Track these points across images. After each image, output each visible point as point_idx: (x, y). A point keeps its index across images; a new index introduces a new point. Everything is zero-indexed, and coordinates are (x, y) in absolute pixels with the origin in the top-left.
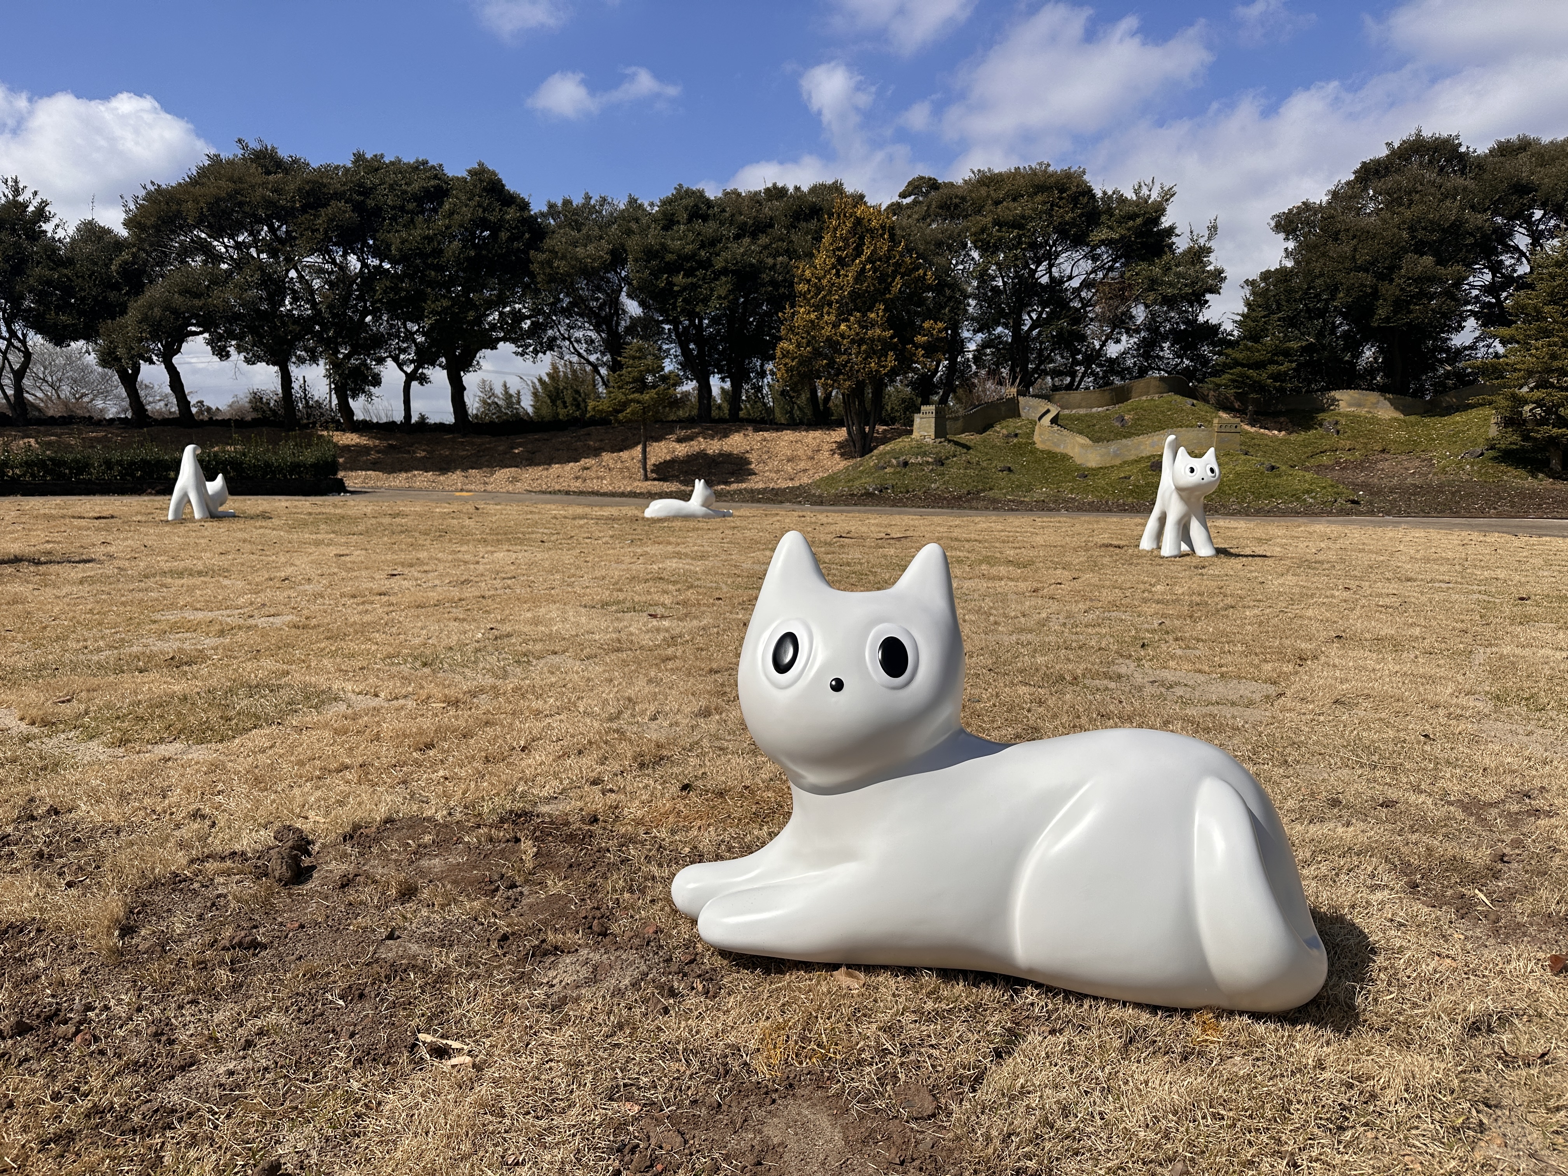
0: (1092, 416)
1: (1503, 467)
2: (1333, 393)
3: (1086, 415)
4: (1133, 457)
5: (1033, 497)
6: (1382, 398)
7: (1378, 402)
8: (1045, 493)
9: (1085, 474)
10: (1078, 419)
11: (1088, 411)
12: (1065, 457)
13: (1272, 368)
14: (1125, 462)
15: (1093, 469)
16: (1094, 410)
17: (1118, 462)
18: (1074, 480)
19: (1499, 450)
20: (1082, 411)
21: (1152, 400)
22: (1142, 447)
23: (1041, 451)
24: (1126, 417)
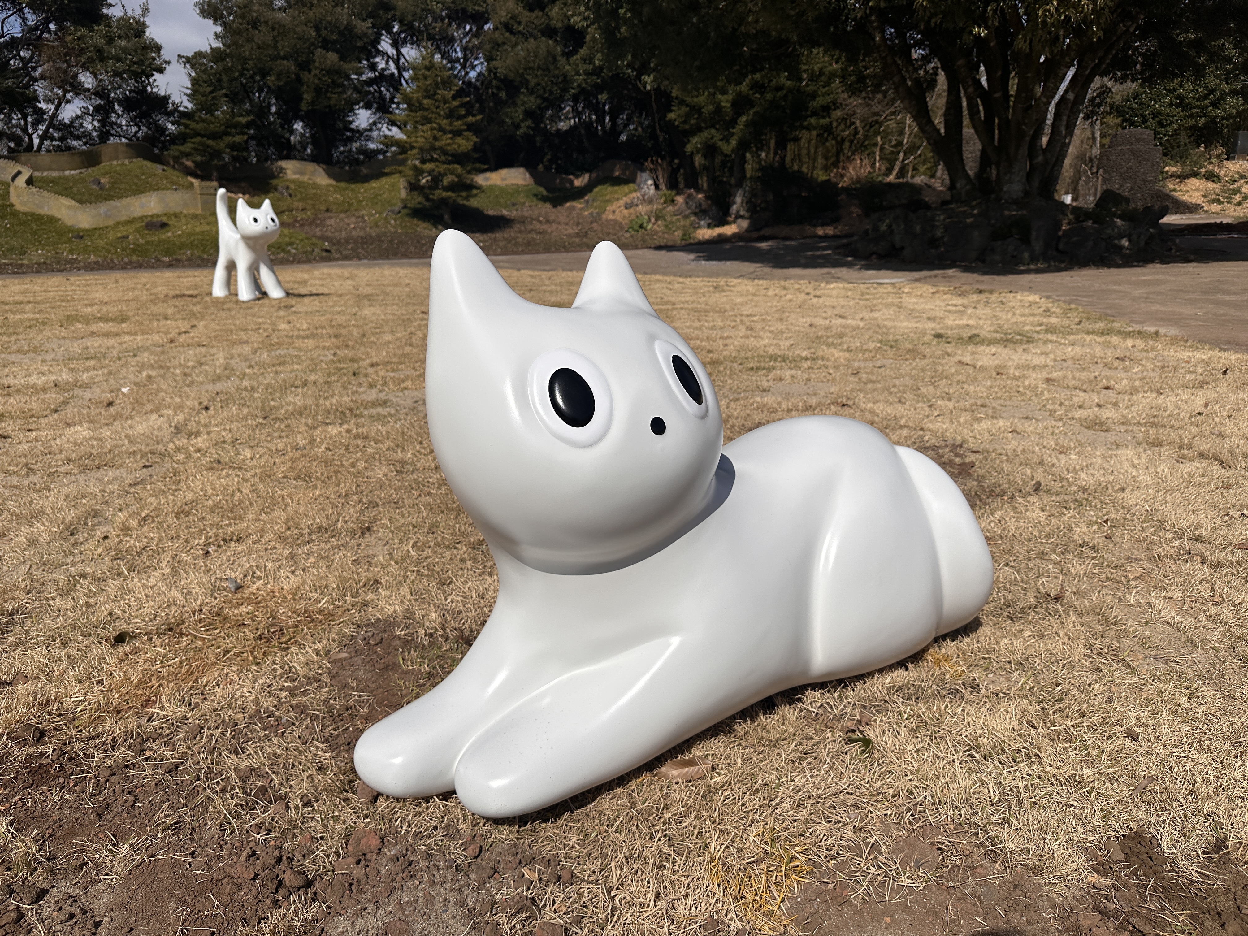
0: (66, 178)
1: (415, 221)
2: (279, 163)
3: (60, 178)
4: (124, 218)
5: (30, 260)
6: (317, 168)
7: (315, 171)
8: (43, 255)
9: (80, 235)
10: (52, 182)
11: (61, 174)
12: (52, 220)
13: (228, 139)
14: (118, 223)
15: (87, 230)
16: (67, 173)
17: (111, 223)
18: (69, 241)
19: (410, 208)
20: (55, 174)
21: (123, 164)
22: (132, 209)
23: (24, 213)
24: (102, 180)
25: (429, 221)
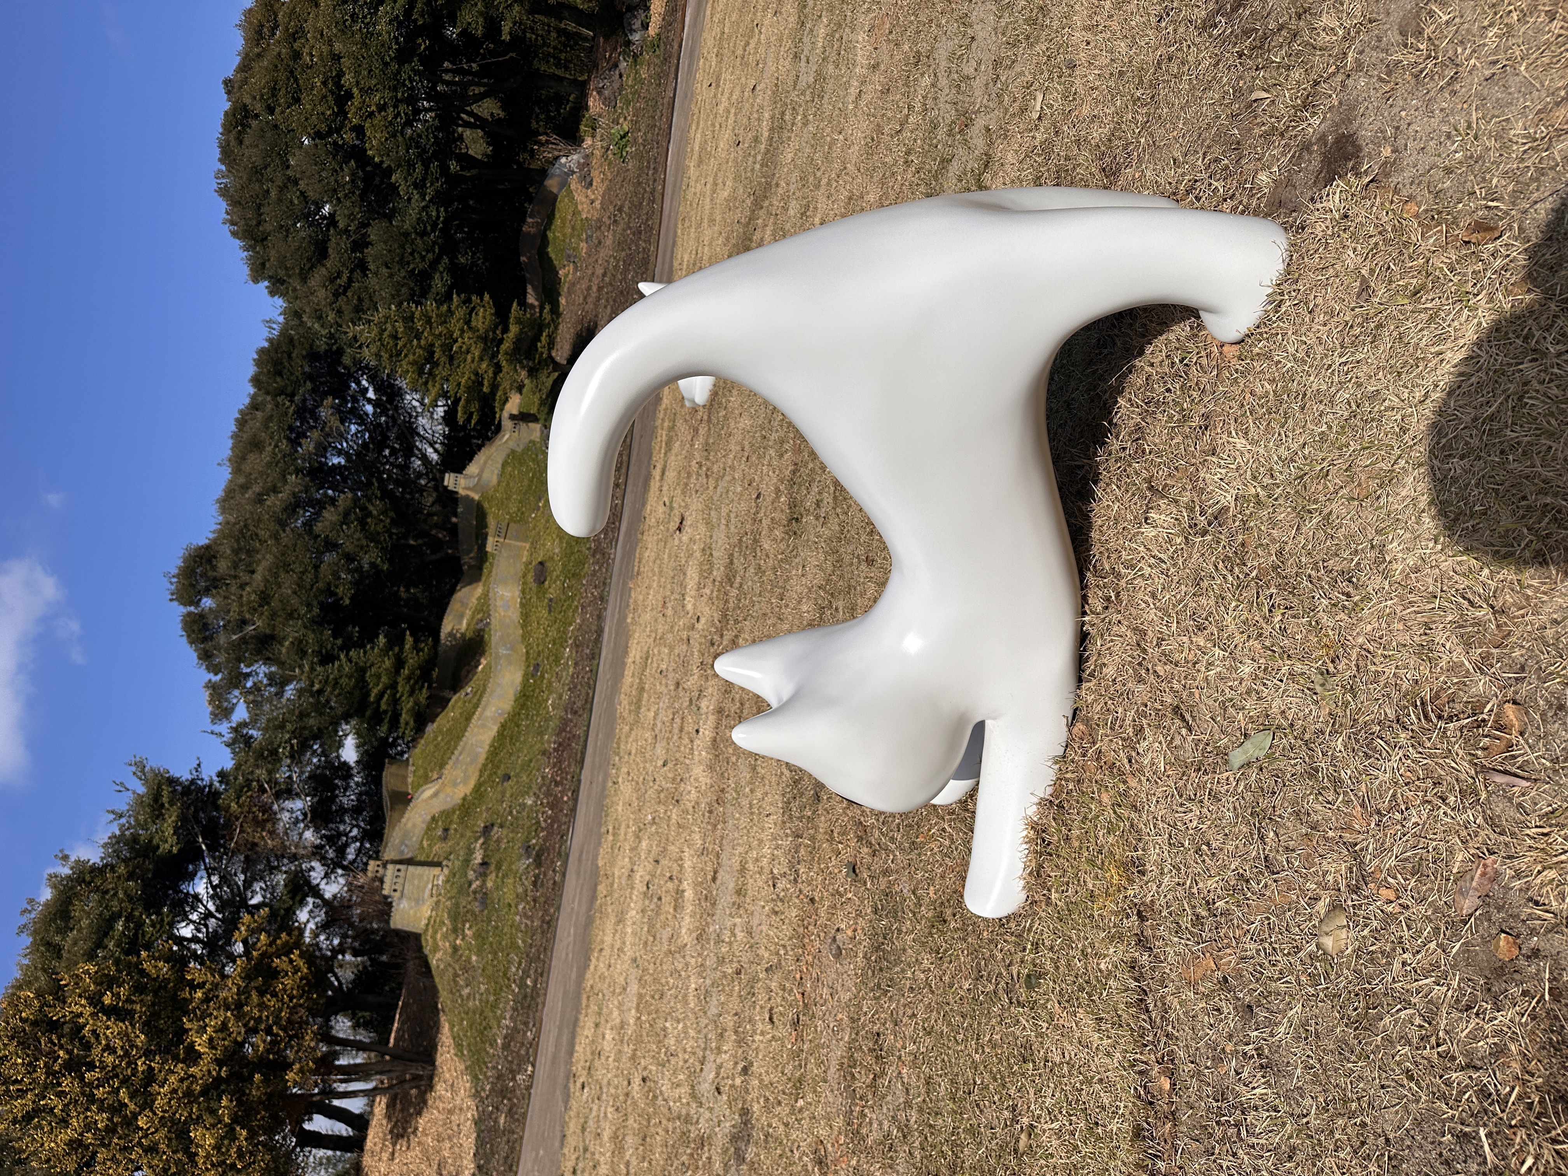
2: (443, 635)
6: (459, 595)
22: (507, 620)
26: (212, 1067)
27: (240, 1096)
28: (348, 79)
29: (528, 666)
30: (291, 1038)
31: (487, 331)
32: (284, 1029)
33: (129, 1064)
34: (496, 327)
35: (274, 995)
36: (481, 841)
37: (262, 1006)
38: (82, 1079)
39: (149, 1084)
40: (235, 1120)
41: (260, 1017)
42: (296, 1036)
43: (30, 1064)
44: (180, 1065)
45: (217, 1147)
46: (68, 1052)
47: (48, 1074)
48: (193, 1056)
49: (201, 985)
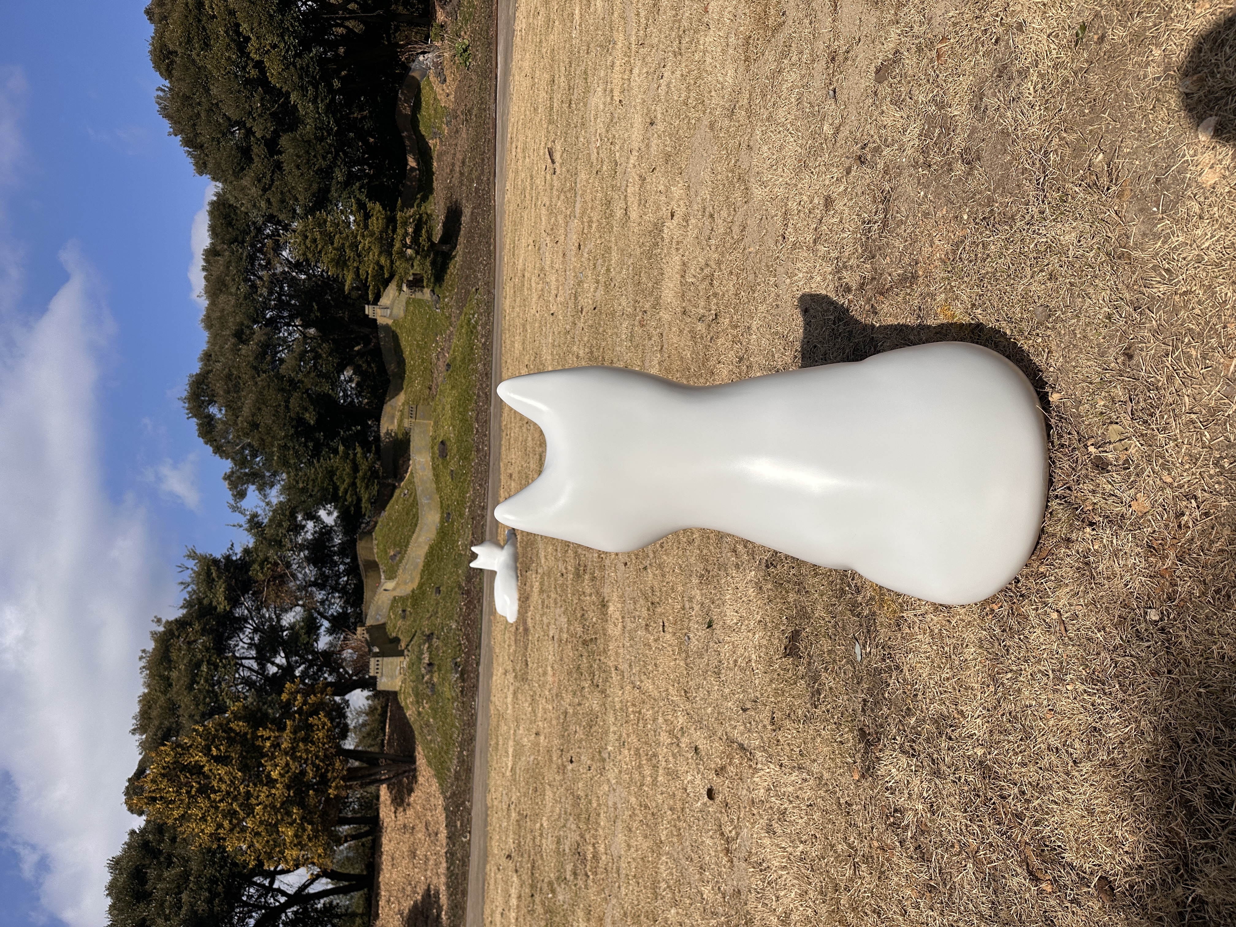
2: (382, 434)
6: (389, 403)
7: (391, 406)
9: (446, 517)
14: (438, 487)
17: (437, 495)
21: (377, 545)
22: (425, 478)
23: (422, 578)
24: (392, 553)
25: (448, 264)
26: (285, 790)
27: (302, 805)
28: (244, 28)
29: (443, 513)
30: (328, 765)
31: (381, 232)
32: (322, 761)
33: (235, 789)
34: (388, 227)
35: (313, 743)
36: (427, 645)
37: (307, 751)
38: (209, 798)
39: (248, 799)
40: (303, 818)
41: (307, 758)
42: (330, 764)
43: (177, 791)
44: (265, 788)
45: (296, 835)
46: (199, 783)
47: (189, 798)
48: (271, 783)
49: (268, 738)
